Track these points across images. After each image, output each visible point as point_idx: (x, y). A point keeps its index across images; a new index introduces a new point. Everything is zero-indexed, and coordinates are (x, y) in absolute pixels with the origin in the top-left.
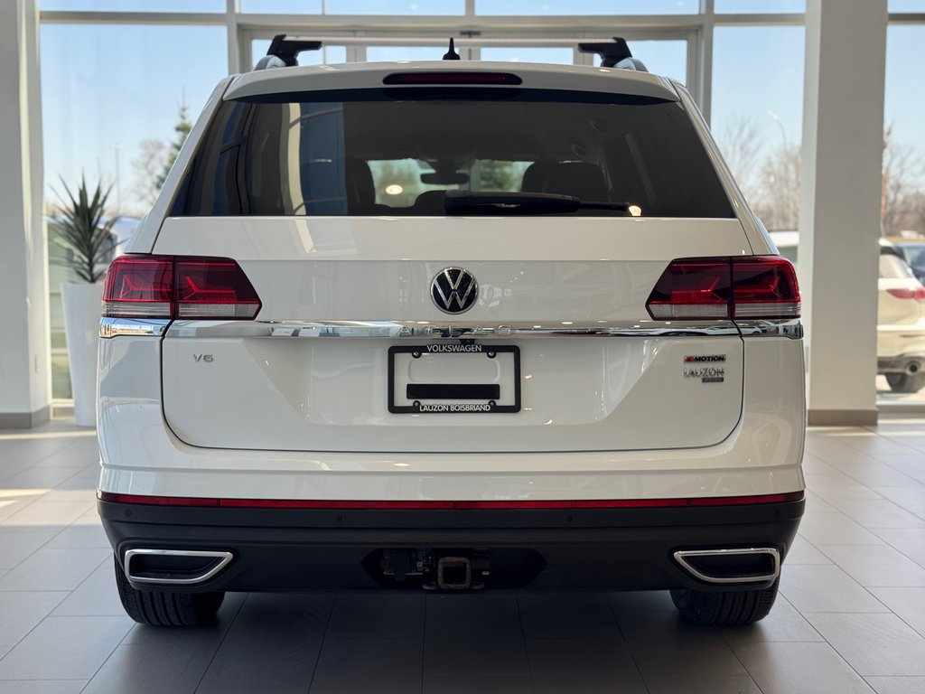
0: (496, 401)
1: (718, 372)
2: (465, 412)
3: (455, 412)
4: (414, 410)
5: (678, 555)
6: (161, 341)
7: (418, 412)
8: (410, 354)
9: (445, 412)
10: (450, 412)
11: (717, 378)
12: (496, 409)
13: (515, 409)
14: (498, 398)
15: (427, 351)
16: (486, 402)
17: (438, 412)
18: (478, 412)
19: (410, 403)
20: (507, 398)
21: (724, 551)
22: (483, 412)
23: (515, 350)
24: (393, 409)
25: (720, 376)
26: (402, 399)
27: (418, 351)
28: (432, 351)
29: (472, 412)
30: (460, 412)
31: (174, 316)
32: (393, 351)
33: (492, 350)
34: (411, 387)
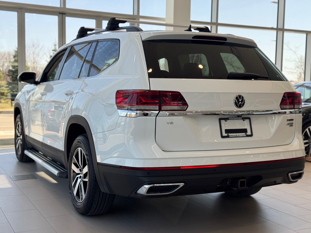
0: (247, 133)
2: (240, 137)
3: (238, 137)
4: (228, 137)
5: (290, 174)
6: (156, 118)
7: (229, 137)
8: (224, 120)
9: (235, 137)
10: (237, 137)
12: (247, 136)
13: (251, 135)
15: (229, 119)
16: (244, 134)
17: (234, 137)
18: (243, 137)
19: (226, 135)
20: (249, 133)
22: (244, 137)
23: (249, 119)
24: (223, 137)
25: (292, 125)
26: (224, 134)
27: (226, 119)
28: (230, 119)
29: (242, 137)
30: (239, 137)
31: (160, 110)
32: (220, 120)
33: (244, 119)
34: (226, 130)
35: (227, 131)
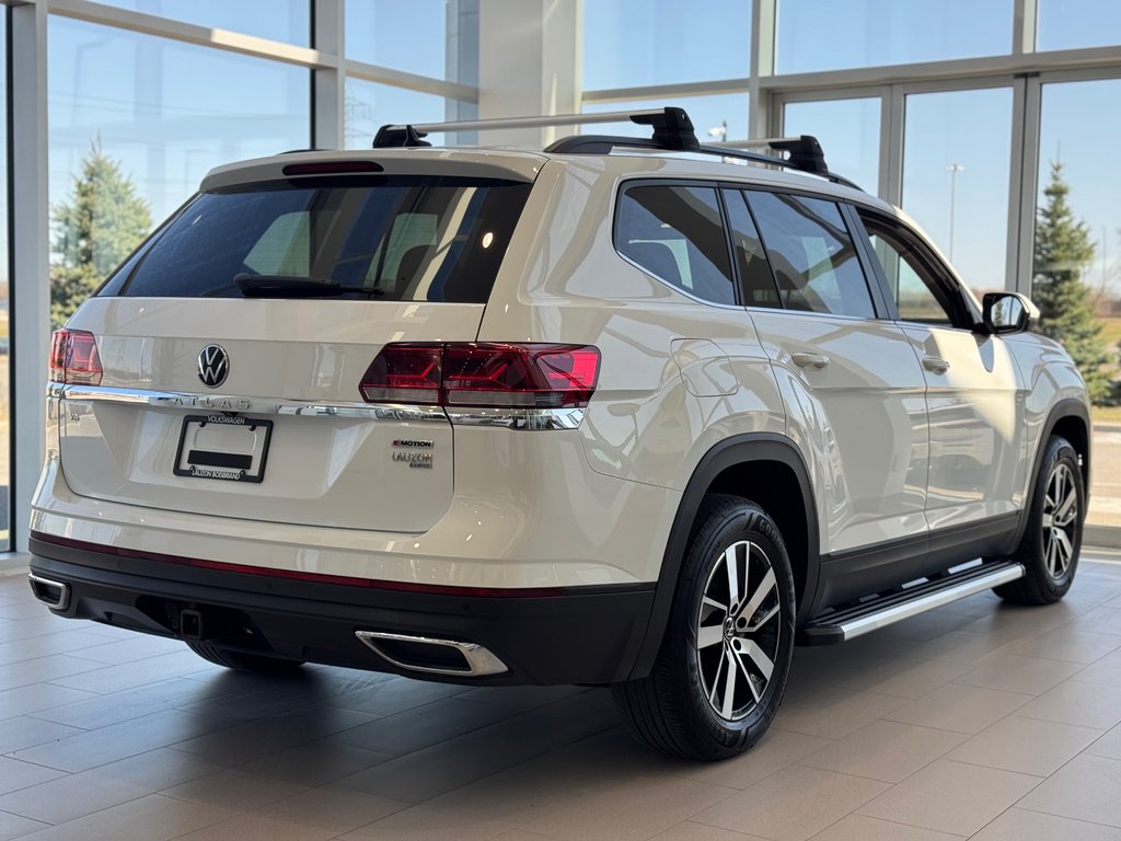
0: (246, 471)
1: (427, 458)
2: (222, 479)
4: (189, 473)
5: (359, 633)
6: (59, 402)
7: (190, 475)
8: (200, 424)
9: (209, 478)
10: (211, 478)
11: (422, 464)
12: (244, 478)
13: (259, 479)
14: (249, 468)
15: (210, 422)
16: (238, 471)
17: (204, 477)
18: (230, 479)
19: (189, 467)
20: (254, 471)
21: (396, 636)
22: (234, 480)
23: (270, 425)
24: (178, 471)
25: (428, 462)
26: (185, 466)
27: (204, 420)
28: (212, 422)
29: (225, 479)
30: (218, 478)
31: (66, 381)
32: (188, 420)
33: (253, 423)
34: (192, 453)
35: (197, 457)
